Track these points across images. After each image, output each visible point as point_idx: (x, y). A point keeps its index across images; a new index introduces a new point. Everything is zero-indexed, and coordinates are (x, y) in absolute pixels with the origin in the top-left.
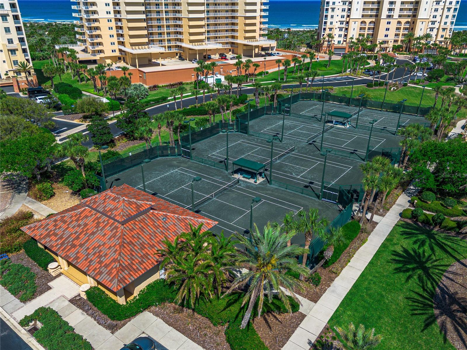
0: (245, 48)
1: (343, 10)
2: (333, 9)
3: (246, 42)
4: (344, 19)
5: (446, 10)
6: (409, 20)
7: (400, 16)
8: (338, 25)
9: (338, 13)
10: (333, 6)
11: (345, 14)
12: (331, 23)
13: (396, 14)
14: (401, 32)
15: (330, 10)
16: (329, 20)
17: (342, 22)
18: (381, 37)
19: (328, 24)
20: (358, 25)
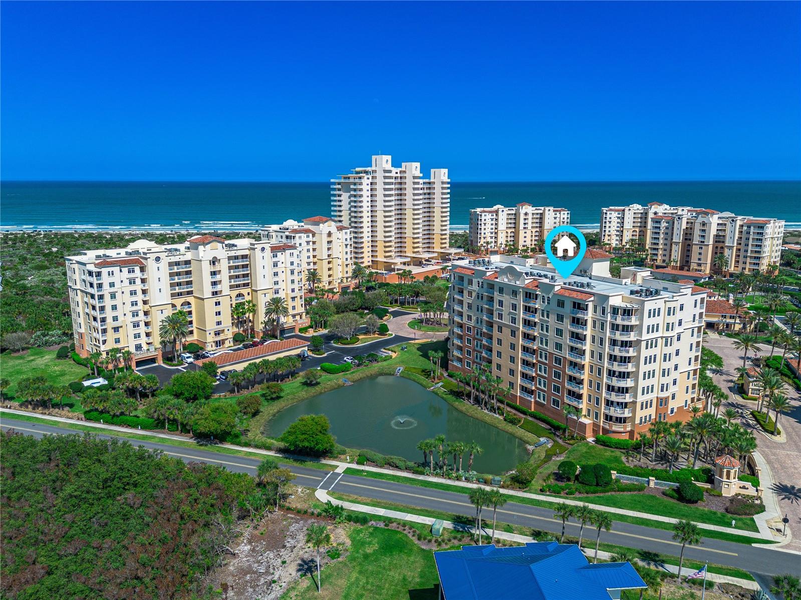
0: (386, 264)
1: (492, 224)
2: (485, 224)
3: (385, 260)
4: (493, 231)
5: (561, 223)
6: (538, 230)
7: (532, 227)
8: (489, 234)
9: (489, 226)
10: (485, 222)
11: (494, 227)
12: (485, 234)
13: (529, 226)
14: (534, 238)
15: (483, 225)
16: (483, 231)
17: (492, 233)
18: (521, 243)
19: (483, 234)
20: (504, 234)
